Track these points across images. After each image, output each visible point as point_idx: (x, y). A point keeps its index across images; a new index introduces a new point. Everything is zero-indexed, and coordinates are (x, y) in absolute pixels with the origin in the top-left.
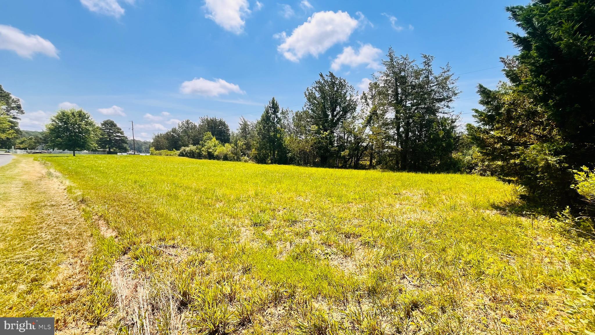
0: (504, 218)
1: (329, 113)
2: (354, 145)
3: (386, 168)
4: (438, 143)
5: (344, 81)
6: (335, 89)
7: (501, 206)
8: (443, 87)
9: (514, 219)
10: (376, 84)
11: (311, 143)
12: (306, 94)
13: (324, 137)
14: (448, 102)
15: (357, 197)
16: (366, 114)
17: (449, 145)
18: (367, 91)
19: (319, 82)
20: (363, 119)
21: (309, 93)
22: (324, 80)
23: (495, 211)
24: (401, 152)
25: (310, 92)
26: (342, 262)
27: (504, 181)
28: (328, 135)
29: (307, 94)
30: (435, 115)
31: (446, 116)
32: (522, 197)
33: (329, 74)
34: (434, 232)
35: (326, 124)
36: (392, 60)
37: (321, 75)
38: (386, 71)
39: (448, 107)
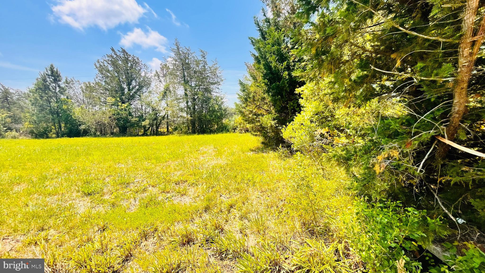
0: (257, 155)
1: (125, 86)
2: (153, 116)
3: (181, 133)
4: (215, 113)
5: (138, 59)
6: (129, 65)
7: (254, 149)
8: (215, 75)
9: (261, 154)
10: (166, 65)
11: (109, 114)
12: (96, 66)
13: (122, 109)
14: (218, 85)
15: (172, 156)
16: (160, 89)
17: (222, 115)
18: (159, 70)
19: (112, 56)
20: (157, 93)
21: (101, 66)
22: (116, 54)
23: (252, 153)
24: (191, 121)
25: (102, 64)
26: (181, 199)
27: (254, 135)
28: (127, 107)
29: (98, 66)
30: (210, 93)
31: (218, 95)
32: (263, 143)
33: (121, 50)
34: (228, 169)
35: (123, 97)
36: (178, 49)
37: (113, 50)
38: (175, 57)
39: (218, 88)
